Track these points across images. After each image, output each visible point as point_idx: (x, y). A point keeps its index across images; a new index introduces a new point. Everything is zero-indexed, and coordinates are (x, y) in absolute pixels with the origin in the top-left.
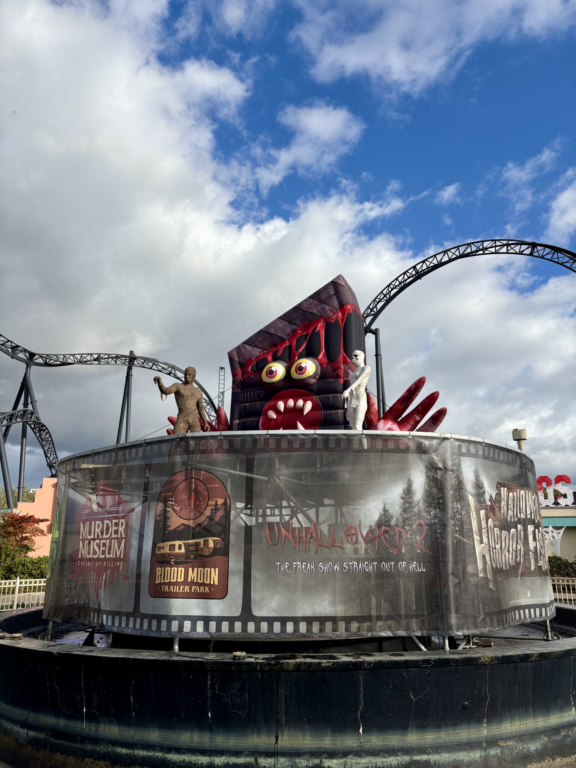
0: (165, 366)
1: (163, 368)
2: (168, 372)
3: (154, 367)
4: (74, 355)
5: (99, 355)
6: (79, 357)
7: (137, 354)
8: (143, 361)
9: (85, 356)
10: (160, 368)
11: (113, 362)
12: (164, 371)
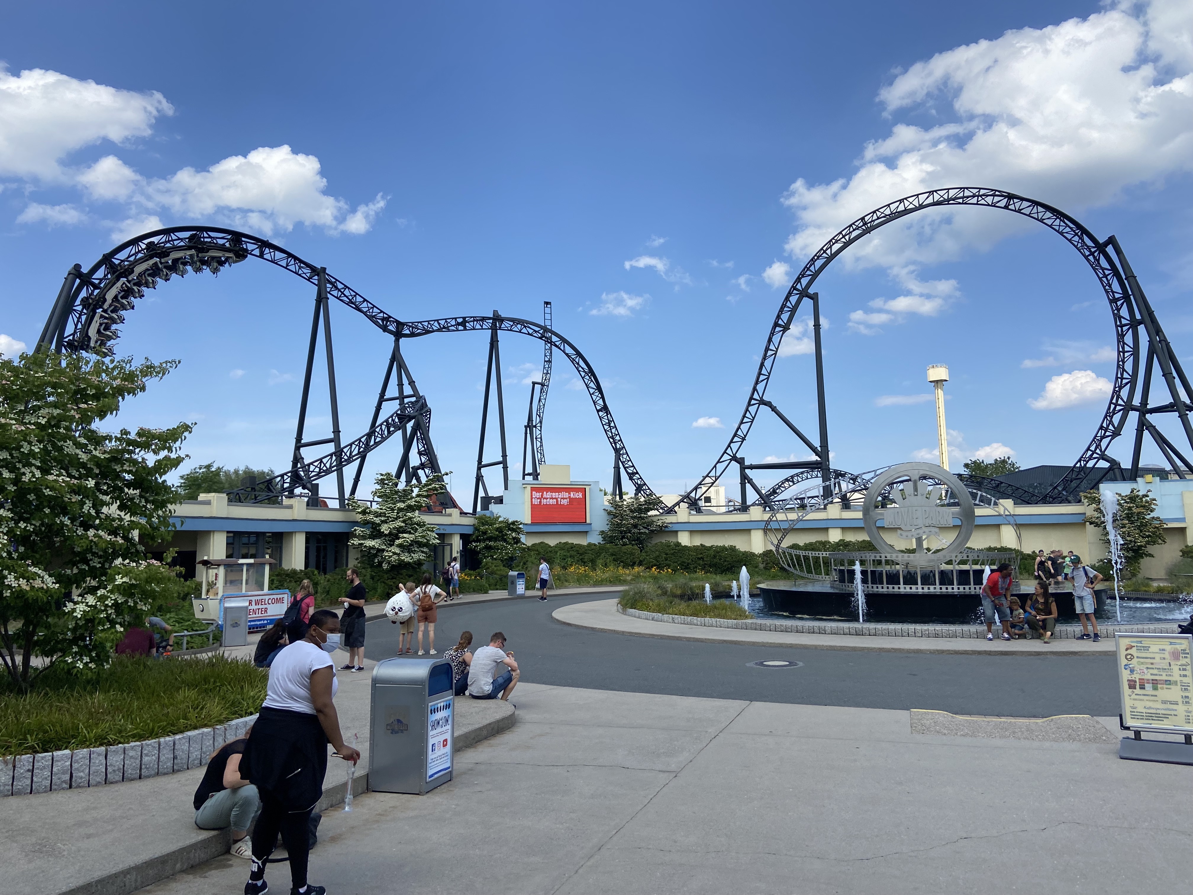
0: (537, 329)
1: (535, 331)
2: (540, 335)
3: (524, 330)
4: (438, 321)
5: (464, 318)
6: (442, 322)
7: (503, 315)
8: (512, 323)
9: (448, 321)
10: (531, 331)
11: (478, 327)
12: (535, 335)
